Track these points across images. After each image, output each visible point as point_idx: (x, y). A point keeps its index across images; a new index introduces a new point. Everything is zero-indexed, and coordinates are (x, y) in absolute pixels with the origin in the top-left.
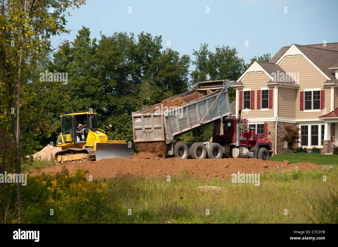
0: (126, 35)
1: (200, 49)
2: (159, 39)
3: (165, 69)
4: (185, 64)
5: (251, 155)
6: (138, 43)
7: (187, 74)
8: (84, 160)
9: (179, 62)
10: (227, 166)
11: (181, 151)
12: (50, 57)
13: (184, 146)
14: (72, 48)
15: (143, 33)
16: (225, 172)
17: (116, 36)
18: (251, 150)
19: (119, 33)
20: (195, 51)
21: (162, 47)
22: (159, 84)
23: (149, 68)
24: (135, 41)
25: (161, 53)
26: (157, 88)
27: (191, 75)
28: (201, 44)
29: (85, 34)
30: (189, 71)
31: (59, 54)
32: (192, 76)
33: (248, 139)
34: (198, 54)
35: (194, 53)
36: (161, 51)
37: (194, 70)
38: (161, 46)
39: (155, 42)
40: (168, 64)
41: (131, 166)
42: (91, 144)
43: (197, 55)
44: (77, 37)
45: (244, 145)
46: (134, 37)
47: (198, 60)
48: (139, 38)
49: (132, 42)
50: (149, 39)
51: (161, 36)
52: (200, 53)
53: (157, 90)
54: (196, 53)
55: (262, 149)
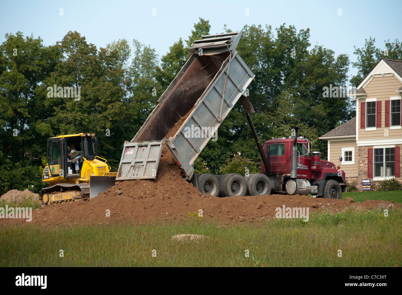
0: (260, 28)
1: (365, 45)
2: (306, 33)
3: (313, 75)
4: (342, 67)
5: (314, 190)
6: (276, 40)
7: (344, 80)
8: (76, 200)
9: (334, 64)
10: (260, 206)
11: (208, 185)
12: (156, 61)
13: (213, 178)
14: (186, 49)
15: (285, 25)
16: (257, 215)
17: (247, 31)
18: (314, 183)
19: (251, 26)
20: (357, 48)
21: (309, 45)
22: (304, 96)
23: (290, 73)
24: (273, 37)
25: (309, 52)
26: (301, 101)
27: (350, 82)
28: (366, 40)
29: (204, 28)
30: (348, 77)
31: (169, 56)
32: (352, 83)
33: (310, 167)
34: (361, 53)
35: (356, 52)
36: (309, 49)
37: (356, 74)
38: (309, 42)
39: (300, 37)
40: (317, 68)
41: (130, 208)
42: (87, 177)
43: (359, 54)
44: (193, 32)
45: (304, 176)
46: (271, 31)
47: (361, 60)
48: (278, 32)
49: (268, 39)
50: (292, 33)
51: (308, 30)
52: (364, 51)
53: (302, 103)
54: (358, 52)
55: (331, 183)
